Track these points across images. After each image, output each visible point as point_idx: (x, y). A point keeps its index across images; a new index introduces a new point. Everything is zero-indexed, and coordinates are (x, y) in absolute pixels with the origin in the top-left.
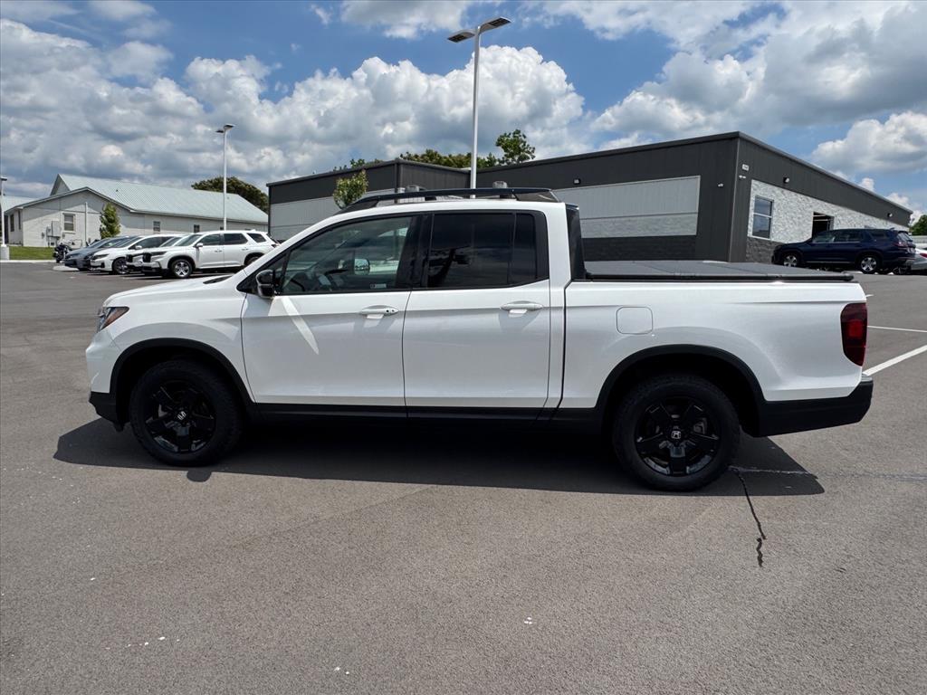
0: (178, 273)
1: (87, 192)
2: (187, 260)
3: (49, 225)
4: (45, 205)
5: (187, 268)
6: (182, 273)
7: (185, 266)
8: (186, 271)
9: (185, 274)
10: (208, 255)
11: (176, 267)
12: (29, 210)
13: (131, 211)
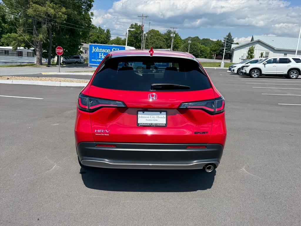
0: (253, 75)
1: (259, 42)
2: (259, 70)
3: (243, 55)
5: (258, 73)
6: (255, 76)
7: (257, 72)
8: (257, 75)
9: (256, 76)
10: (268, 69)
11: (253, 72)
12: (237, 49)
13: (275, 49)
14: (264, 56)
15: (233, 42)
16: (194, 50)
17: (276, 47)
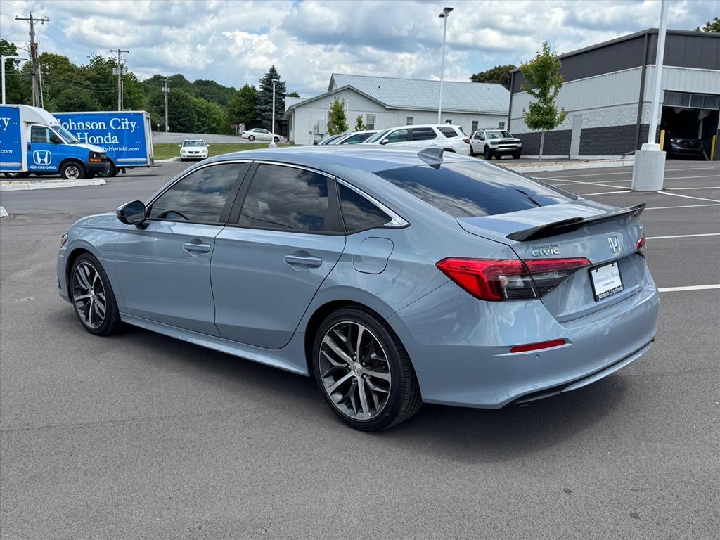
1: (349, 89)
3: (316, 124)
4: (311, 105)
12: (300, 108)
13: (387, 107)
14: (366, 125)
15: (285, 91)
16: (181, 112)
17: (388, 104)
